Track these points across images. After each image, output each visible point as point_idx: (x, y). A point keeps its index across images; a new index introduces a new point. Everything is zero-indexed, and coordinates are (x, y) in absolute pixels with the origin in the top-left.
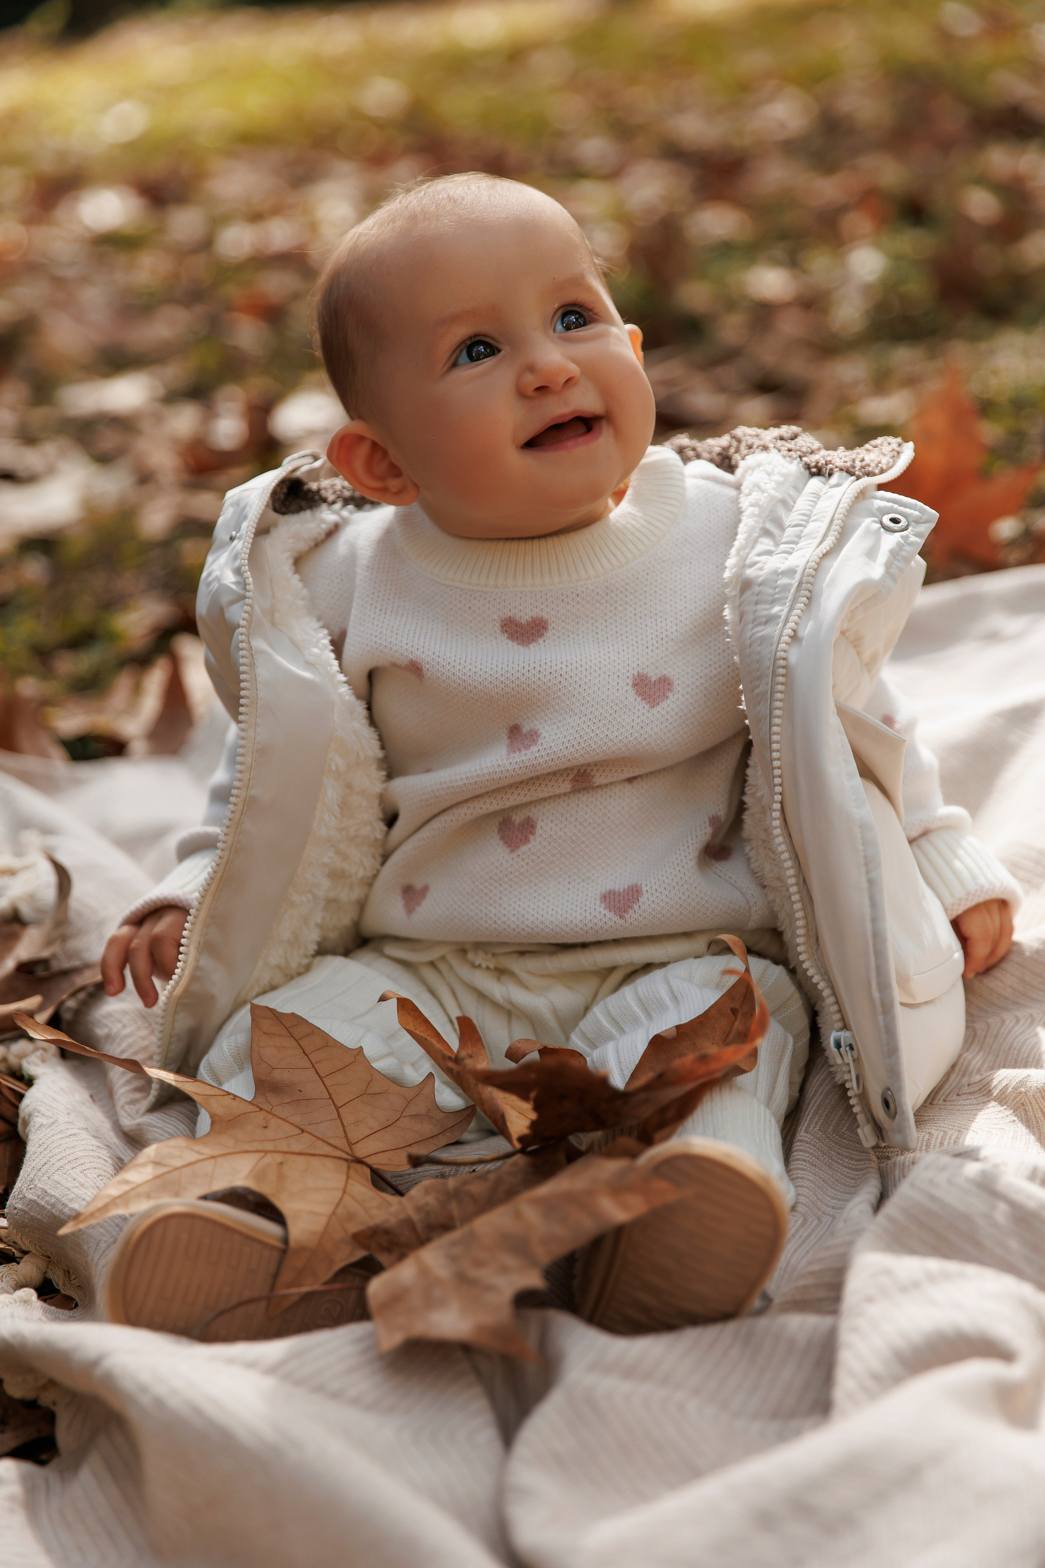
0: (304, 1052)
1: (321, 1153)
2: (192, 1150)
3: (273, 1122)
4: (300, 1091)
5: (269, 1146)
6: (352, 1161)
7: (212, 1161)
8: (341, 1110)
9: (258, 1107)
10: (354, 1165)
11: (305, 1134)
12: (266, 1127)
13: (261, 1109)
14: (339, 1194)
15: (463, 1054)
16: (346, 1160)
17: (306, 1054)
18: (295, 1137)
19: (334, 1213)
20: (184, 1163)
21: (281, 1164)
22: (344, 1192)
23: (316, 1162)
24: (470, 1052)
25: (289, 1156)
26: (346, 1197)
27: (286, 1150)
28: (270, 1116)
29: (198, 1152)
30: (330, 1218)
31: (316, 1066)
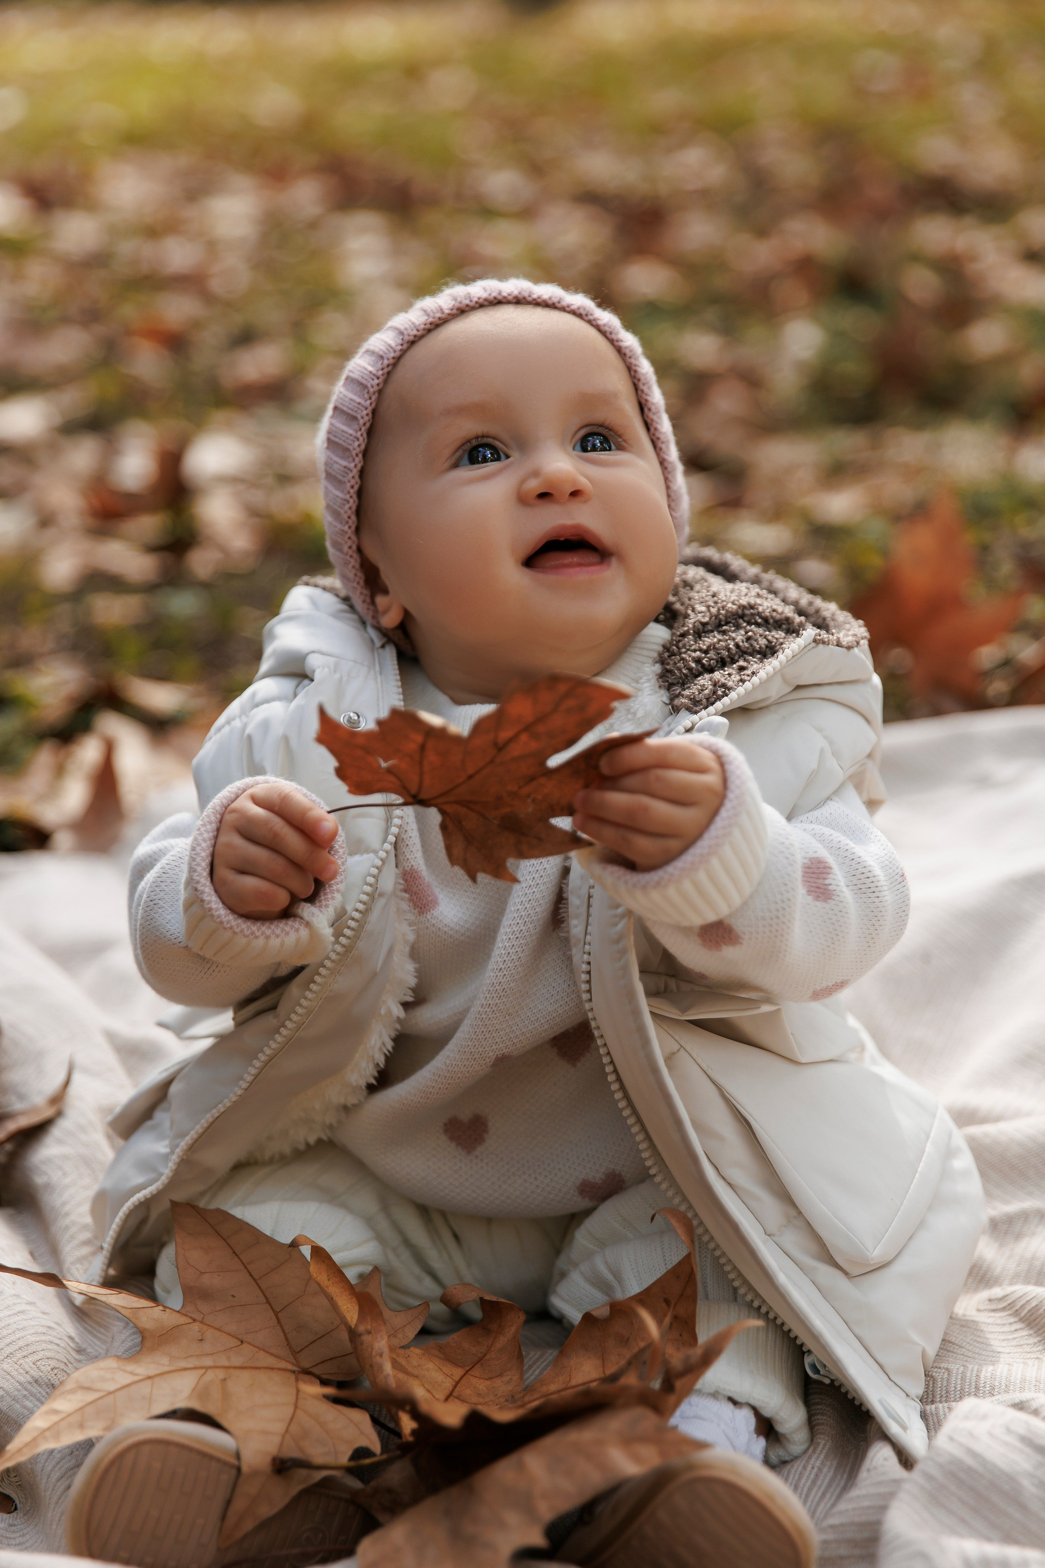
0: (234, 1252)
1: (264, 1365)
2: (125, 1371)
3: (209, 1333)
4: (233, 1296)
5: (208, 1362)
6: (300, 1372)
7: (149, 1382)
8: (280, 1315)
9: (191, 1318)
10: (301, 1376)
11: (244, 1345)
12: (201, 1340)
13: (194, 1320)
14: (290, 1410)
15: (361, 1329)
16: (294, 1372)
17: (236, 1255)
18: (234, 1348)
19: (287, 1431)
20: (119, 1386)
21: (225, 1380)
22: (296, 1407)
23: (262, 1376)
24: (369, 1327)
25: (231, 1371)
26: (299, 1413)
27: (227, 1364)
28: (205, 1327)
29: (132, 1373)
30: (283, 1437)
31: (249, 1267)
